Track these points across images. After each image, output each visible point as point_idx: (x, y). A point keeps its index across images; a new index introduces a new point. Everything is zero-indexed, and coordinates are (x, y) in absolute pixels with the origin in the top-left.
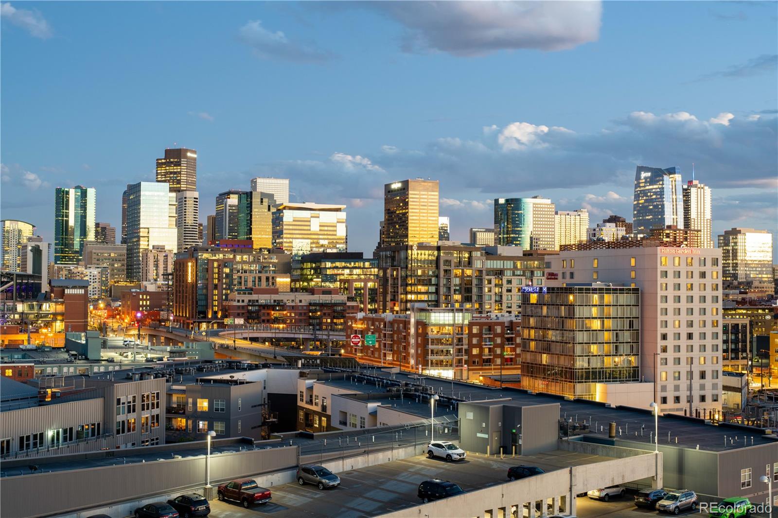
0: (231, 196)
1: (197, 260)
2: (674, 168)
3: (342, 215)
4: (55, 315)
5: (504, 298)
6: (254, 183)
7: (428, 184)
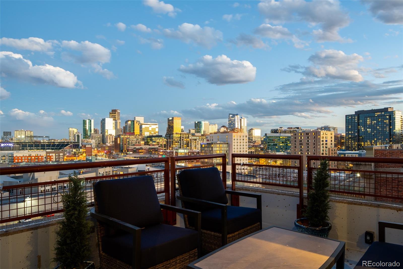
0: (129, 121)
1: (120, 137)
2: (238, 114)
3: (157, 126)
4: (83, 152)
5: (197, 146)
6: (135, 118)
7: (178, 118)
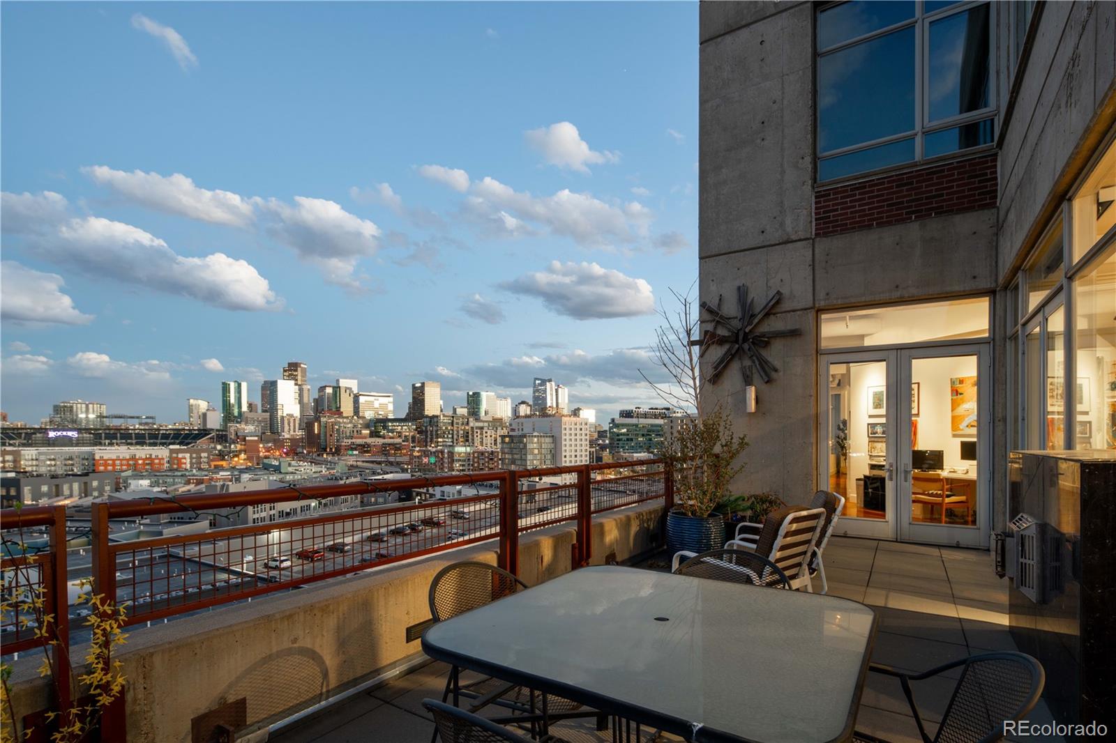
0: (327, 388)
1: (320, 421)
2: (551, 379)
3: (391, 399)
4: (240, 451)
5: (484, 440)
6: (338, 381)
7: (436, 384)
